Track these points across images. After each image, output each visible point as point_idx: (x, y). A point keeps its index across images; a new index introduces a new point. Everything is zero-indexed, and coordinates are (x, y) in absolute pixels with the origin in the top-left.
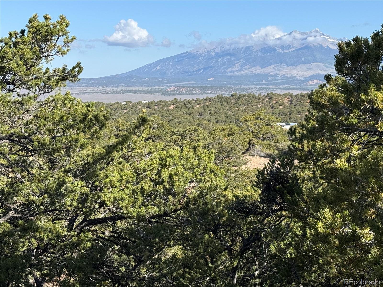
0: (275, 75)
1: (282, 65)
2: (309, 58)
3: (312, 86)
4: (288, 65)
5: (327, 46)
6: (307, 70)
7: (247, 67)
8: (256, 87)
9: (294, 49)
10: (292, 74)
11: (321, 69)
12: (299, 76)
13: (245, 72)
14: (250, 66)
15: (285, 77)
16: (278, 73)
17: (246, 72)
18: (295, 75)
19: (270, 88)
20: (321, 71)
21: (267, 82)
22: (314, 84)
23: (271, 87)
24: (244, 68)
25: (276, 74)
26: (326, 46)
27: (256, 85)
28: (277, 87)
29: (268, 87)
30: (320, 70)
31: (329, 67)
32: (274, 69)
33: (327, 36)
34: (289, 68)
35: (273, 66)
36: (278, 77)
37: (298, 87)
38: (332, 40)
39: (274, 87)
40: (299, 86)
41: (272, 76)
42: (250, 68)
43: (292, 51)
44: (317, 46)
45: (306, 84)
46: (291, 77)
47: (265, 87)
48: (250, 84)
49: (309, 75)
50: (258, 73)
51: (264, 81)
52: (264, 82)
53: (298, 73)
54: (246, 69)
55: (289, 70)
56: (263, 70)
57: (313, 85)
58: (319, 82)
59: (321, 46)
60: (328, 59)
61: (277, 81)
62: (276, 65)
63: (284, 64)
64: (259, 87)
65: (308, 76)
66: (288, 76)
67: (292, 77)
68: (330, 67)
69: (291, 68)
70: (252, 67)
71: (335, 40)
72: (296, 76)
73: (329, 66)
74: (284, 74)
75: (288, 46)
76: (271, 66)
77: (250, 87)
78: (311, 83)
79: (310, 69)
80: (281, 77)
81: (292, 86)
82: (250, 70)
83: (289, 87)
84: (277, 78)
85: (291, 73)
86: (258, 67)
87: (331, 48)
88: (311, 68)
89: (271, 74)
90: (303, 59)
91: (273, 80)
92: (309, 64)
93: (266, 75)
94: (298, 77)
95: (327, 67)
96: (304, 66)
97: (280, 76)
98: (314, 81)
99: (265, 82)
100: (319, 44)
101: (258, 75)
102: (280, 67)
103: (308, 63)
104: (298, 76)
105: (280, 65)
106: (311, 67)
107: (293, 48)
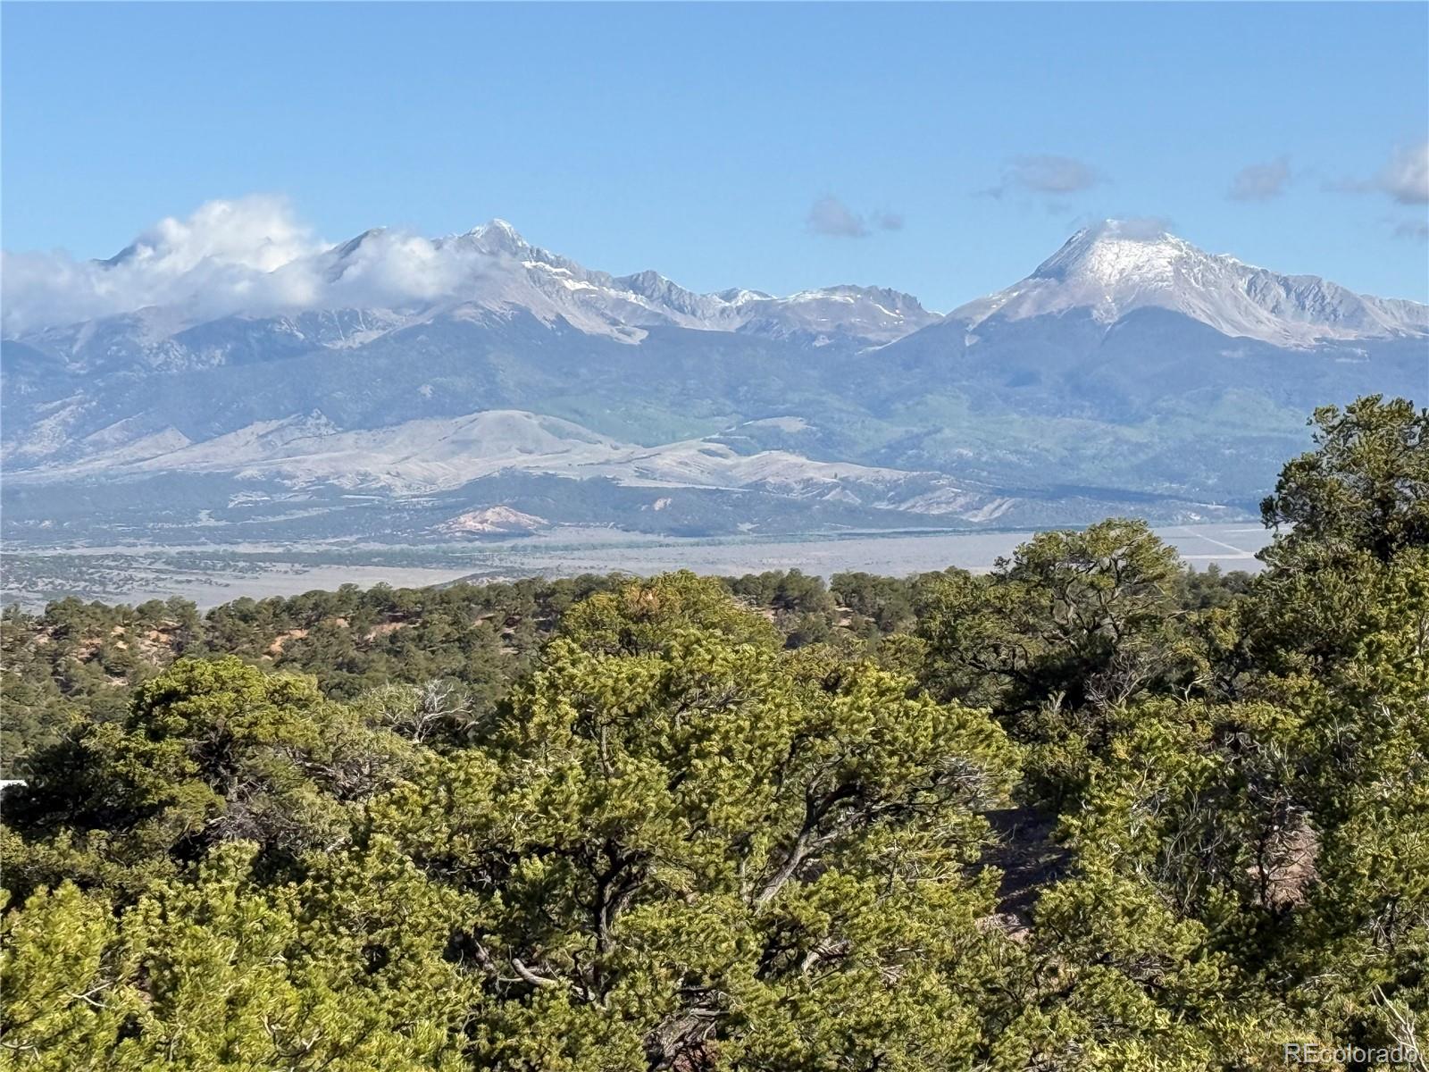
0: (272, 483)
1: (310, 421)
2: (460, 384)
3: (478, 544)
4: (341, 423)
5: (559, 317)
6: (453, 453)
7: (109, 434)
8: (158, 549)
9: (375, 335)
10: (366, 475)
11: (531, 446)
12: (409, 487)
13: (96, 464)
14: (124, 428)
15: (325, 491)
16: (287, 468)
17: (103, 464)
18: (385, 479)
19: (235, 556)
20: (525, 457)
21: (223, 523)
22: (488, 528)
23: (245, 548)
24: (94, 444)
25: (279, 474)
26: (552, 317)
27: (160, 538)
28: (280, 550)
29: (230, 548)
30: (523, 451)
31: (569, 435)
32: (263, 445)
33: (557, 263)
34: (350, 438)
35: (260, 427)
36: (288, 490)
37: (397, 547)
38: (583, 285)
39: (262, 549)
40: (406, 540)
41: (251, 485)
42: (123, 444)
43: (363, 346)
44: (502, 316)
45: (442, 527)
46: (359, 492)
47: (211, 548)
48: (124, 535)
49: (464, 480)
50: (172, 474)
51: (203, 514)
52: (205, 519)
53: (401, 468)
54: (100, 446)
55: (348, 452)
56: (198, 450)
57: (484, 536)
58: (512, 519)
59: (524, 317)
60: (561, 392)
61: (282, 518)
62: (274, 424)
63: (324, 420)
64: (174, 551)
65: (454, 485)
66: (347, 484)
67: (369, 491)
68: (578, 436)
69: (363, 443)
70: (139, 436)
71: (603, 285)
72: (389, 488)
73: (569, 426)
74: (320, 473)
75: (341, 315)
76: (249, 429)
77: (119, 549)
78: (469, 522)
79: (464, 445)
80: (303, 490)
81: (365, 540)
82: (126, 452)
83: (345, 550)
84: (282, 498)
85: (362, 470)
86: (171, 436)
87: (580, 331)
88: (472, 442)
89: (249, 472)
90: (427, 390)
91: (256, 509)
92: (458, 419)
93: (219, 484)
94: (400, 491)
95: (560, 434)
96: (432, 428)
97: (300, 483)
98: (489, 515)
99: (212, 523)
100: (514, 306)
101: (169, 482)
102: (297, 434)
103: (454, 414)
104: (399, 482)
105: (300, 425)
106: (475, 433)
107: (370, 325)
